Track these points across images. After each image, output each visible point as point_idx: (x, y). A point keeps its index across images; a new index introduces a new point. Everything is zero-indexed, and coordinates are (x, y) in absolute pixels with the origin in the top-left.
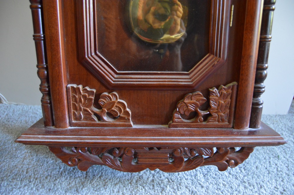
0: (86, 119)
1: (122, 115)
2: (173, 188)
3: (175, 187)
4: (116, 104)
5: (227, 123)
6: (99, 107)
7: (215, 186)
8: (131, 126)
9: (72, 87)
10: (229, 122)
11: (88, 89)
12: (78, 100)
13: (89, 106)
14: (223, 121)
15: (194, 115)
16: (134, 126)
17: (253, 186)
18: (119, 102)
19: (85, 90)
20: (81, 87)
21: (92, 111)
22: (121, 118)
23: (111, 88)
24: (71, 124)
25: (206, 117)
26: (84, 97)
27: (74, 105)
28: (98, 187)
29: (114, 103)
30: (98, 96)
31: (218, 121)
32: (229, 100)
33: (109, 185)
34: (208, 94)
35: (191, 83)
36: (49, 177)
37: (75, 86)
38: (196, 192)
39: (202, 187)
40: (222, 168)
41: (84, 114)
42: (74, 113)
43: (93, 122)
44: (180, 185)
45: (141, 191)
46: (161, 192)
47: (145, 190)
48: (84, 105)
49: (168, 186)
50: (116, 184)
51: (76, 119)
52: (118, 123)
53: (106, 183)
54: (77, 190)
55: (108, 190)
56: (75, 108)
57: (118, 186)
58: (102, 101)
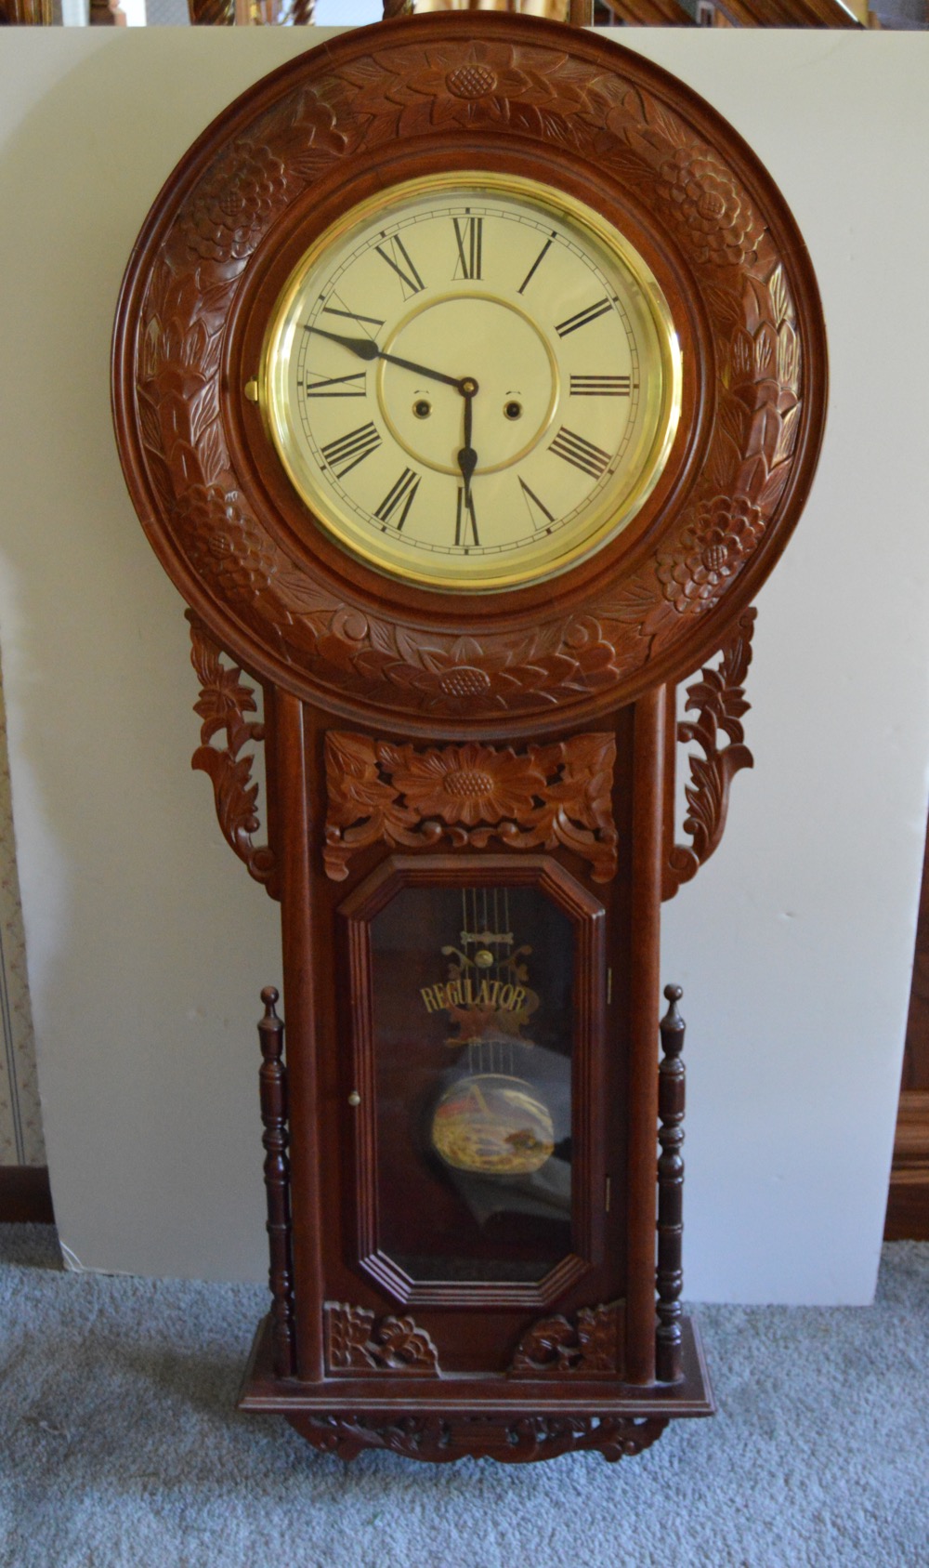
0: (354, 1363)
1: (421, 1357)
2: (520, 1496)
3: (524, 1494)
4: (410, 1339)
5: (614, 1372)
6: (380, 1342)
7: (605, 1494)
8: (435, 1375)
9: (334, 1311)
10: (618, 1370)
11: (361, 1311)
12: (343, 1332)
13: (362, 1342)
14: (606, 1367)
15: (552, 1356)
16: (443, 1376)
17: (684, 1496)
18: (417, 1336)
19: (356, 1315)
20: (347, 1308)
21: (367, 1350)
22: (419, 1363)
23: (401, 1311)
24: (328, 1374)
25: (574, 1361)
26: (355, 1326)
27: (335, 1340)
28: (373, 1492)
29: (406, 1336)
30: (378, 1324)
31: (598, 1369)
32: (613, 1329)
33: (395, 1489)
34: (575, 1321)
35: (541, 1304)
36: (271, 1475)
37: (337, 1306)
38: (564, 1504)
39: (579, 1494)
40: (613, 1457)
41: (351, 1354)
42: (334, 1354)
43: (367, 1369)
44: (534, 1489)
45: (456, 1499)
46: (496, 1503)
47: (465, 1498)
48: (354, 1340)
49: (510, 1493)
50: (406, 1488)
51: (337, 1363)
52: (411, 1370)
53: (387, 1484)
54: (334, 1499)
55: (392, 1497)
56: (337, 1345)
57: (411, 1492)
58: (387, 1334)
